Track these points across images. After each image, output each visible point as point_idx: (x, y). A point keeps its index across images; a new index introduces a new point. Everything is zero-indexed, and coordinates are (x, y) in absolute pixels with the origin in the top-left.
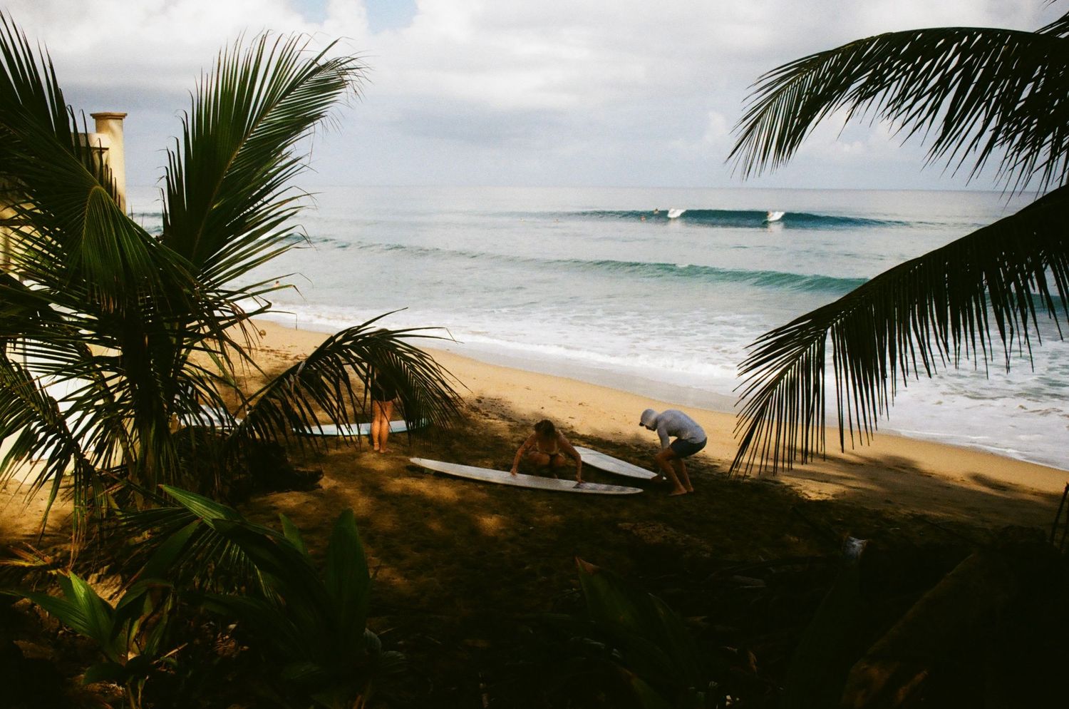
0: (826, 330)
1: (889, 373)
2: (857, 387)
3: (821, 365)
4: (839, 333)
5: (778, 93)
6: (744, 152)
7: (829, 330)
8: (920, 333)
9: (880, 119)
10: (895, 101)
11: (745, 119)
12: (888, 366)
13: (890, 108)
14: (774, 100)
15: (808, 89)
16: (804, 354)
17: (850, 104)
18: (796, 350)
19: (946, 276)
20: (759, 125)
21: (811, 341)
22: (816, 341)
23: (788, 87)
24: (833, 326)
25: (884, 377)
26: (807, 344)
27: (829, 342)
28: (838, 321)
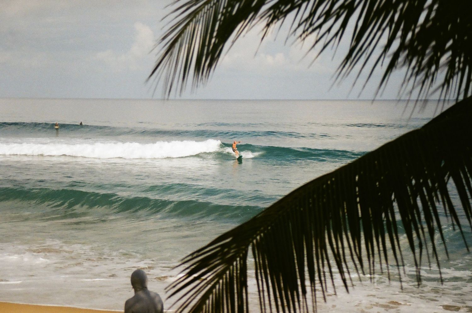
0: (247, 247)
1: (308, 289)
2: (279, 300)
3: (243, 284)
4: (260, 250)
5: (195, 13)
6: (163, 71)
7: (250, 248)
8: (335, 246)
9: (293, 38)
10: (306, 20)
11: (164, 39)
12: (308, 283)
13: (302, 28)
14: (191, 20)
15: (224, 8)
16: (228, 272)
17: (264, 22)
18: (220, 268)
19: (357, 189)
20: (177, 45)
21: (233, 258)
22: (238, 259)
23: (204, 7)
24: (253, 243)
25: (304, 292)
26: (229, 262)
27: (250, 261)
28: (258, 238)
